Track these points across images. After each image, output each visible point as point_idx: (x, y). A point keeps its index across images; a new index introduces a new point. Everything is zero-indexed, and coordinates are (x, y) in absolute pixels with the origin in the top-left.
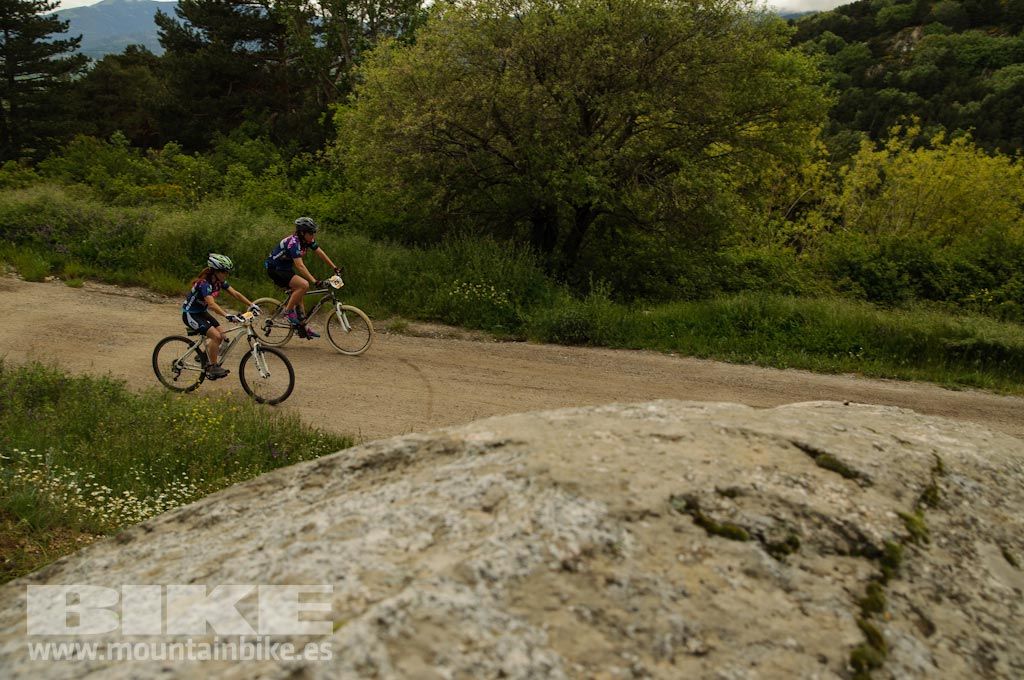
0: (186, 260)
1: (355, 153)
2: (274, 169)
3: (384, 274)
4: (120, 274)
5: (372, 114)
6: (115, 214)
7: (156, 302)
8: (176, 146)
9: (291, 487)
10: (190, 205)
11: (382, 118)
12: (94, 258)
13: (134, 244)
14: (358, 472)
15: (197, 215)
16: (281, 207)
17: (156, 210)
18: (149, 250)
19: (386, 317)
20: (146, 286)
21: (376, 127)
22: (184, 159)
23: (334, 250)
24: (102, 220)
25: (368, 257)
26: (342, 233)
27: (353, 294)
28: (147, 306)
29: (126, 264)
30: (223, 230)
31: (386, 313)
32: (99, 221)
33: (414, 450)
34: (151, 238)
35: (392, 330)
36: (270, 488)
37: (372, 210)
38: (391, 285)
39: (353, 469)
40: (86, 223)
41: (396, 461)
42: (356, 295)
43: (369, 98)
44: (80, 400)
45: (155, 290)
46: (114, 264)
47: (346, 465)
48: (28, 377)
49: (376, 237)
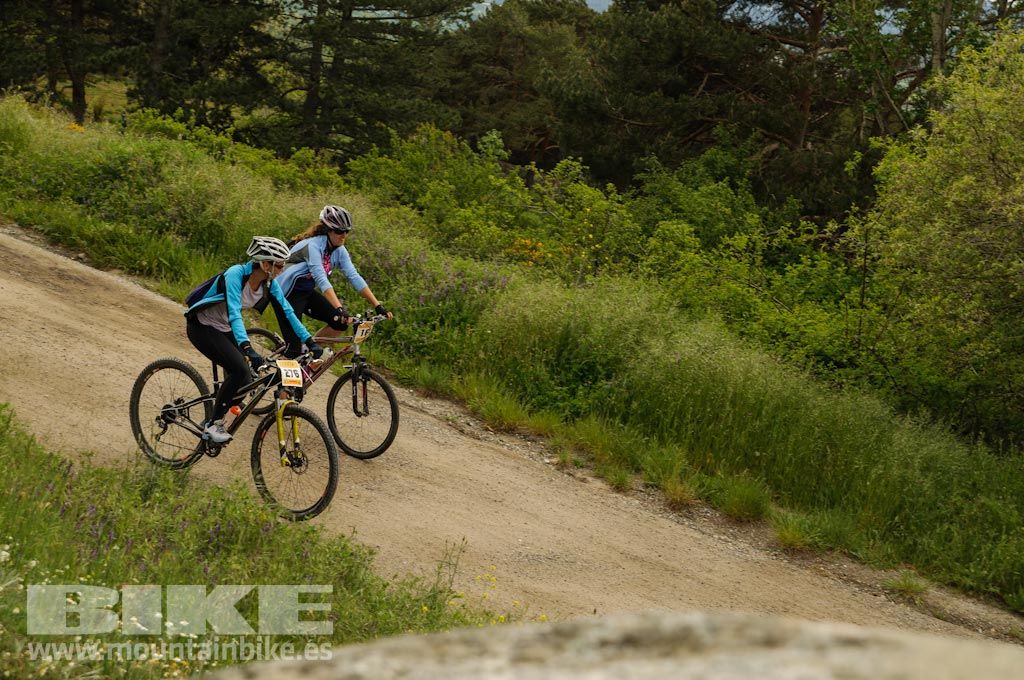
0: (542, 371)
1: (900, 238)
2: (741, 241)
3: (904, 481)
4: (424, 372)
5: (954, 170)
6: (445, 266)
7: (473, 436)
8: (577, 167)
9: (495, 655)
10: (574, 276)
11: (968, 179)
12: (389, 334)
13: (460, 323)
14: (610, 651)
15: (580, 295)
16: (736, 314)
17: (514, 274)
18: (483, 340)
19: (887, 563)
20: (461, 402)
21: (953, 195)
22: (586, 192)
23: (816, 413)
24: (418, 271)
25: (878, 440)
26: (841, 384)
27: (832, 505)
28: (452, 436)
29: (437, 355)
30: (621, 332)
31: (889, 557)
32: (414, 272)
33: (714, 630)
34: (492, 320)
35: (892, 591)
36: (460, 650)
37: (910, 353)
38: (912, 505)
39: (604, 644)
40: (392, 271)
41: (677, 643)
42: (838, 509)
43: (952, 139)
44: (289, 563)
45: (474, 413)
46: (418, 351)
47: (594, 635)
48: (220, 504)
49: (902, 409)
